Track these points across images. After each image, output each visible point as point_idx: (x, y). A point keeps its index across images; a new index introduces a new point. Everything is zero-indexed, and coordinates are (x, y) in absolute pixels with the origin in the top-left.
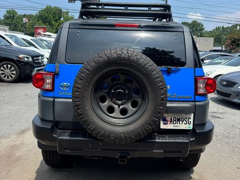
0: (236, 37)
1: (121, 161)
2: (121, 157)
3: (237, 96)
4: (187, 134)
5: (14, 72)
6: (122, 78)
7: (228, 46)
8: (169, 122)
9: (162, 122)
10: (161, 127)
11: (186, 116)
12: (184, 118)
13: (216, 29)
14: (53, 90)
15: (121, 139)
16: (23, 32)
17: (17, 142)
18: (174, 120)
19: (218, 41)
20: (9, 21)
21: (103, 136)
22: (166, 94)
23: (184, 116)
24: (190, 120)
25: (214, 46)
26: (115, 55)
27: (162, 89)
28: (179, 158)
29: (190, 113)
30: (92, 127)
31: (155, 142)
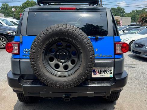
0: (145, 16)
1: (66, 100)
2: (65, 97)
3: (145, 53)
4: (110, 81)
5: (5, 42)
6: (64, 44)
7: (140, 22)
8: (97, 73)
9: (92, 73)
10: (92, 77)
11: (108, 69)
12: (107, 70)
13: (132, 12)
14: (19, 53)
15: (64, 86)
16: (12, 17)
17: (4, 87)
18: (101, 72)
19: (133, 19)
20: (4, 10)
21: (52, 84)
22: (93, 55)
23: (107, 68)
24: (111, 71)
25: (131, 22)
26: (58, 29)
27: (91, 51)
28: (105, 96)
29: (111, 66)
30: (44, 78)
31: (88, 86)
